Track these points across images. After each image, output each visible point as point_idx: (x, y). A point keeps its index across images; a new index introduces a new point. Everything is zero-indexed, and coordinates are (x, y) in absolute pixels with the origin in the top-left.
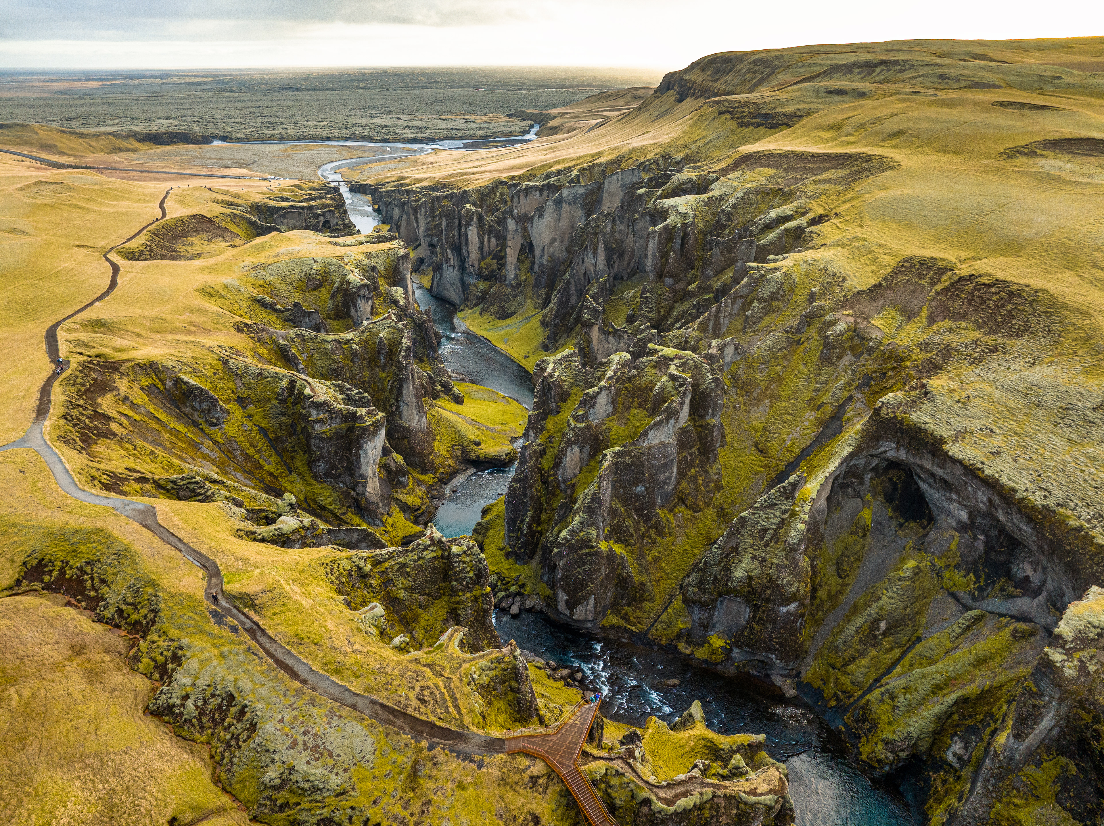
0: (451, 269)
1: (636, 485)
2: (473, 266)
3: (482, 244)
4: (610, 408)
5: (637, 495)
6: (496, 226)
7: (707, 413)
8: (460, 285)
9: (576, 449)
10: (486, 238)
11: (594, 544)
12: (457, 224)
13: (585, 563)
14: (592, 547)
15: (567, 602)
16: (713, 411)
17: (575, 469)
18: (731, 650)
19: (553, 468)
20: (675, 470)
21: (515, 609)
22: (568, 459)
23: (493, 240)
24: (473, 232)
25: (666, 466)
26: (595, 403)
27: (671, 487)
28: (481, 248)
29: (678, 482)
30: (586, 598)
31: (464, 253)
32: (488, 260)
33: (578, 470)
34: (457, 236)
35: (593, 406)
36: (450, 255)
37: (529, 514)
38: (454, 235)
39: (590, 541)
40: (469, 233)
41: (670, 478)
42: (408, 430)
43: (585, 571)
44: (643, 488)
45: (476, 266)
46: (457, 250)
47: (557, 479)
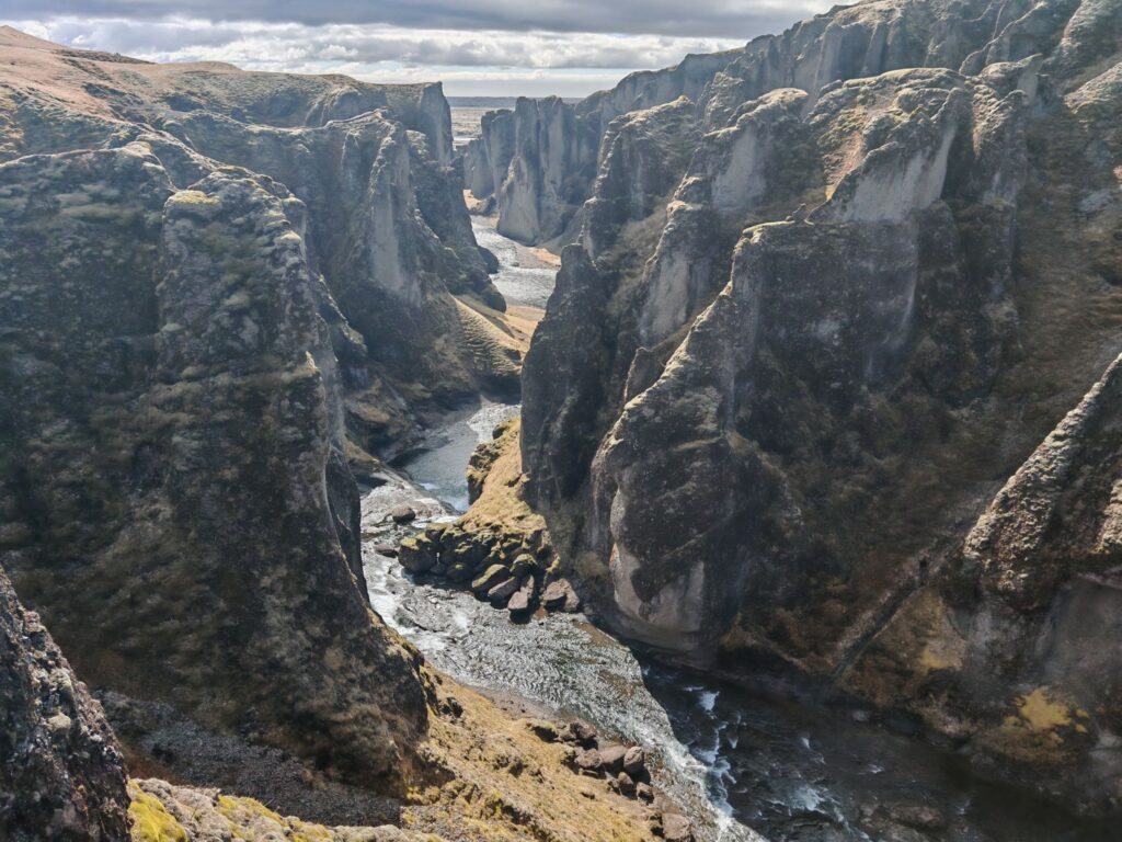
0: (524, 188)
1: (818, 316)
2: (553, 182)
3: (569, 150)
4: (759, 186)
5: (818, 343)
6: (590, 129)
7: (987, 185)
8: (535, 212)
9: (681, 264)
10: (574, 145)
11: (711, 427)
12: (534, 123)
13: (685, 478)
14: (706, 435)
15: (637, 579)
16: (1003, 179)
17: (676, 311)
18: (1091, 740)
19: (629, 312)
20: (911, 299)
21: (520, 600)
22: (663, 287)
23: (585, 149)
24: (556, 133)
25: (893, 282)
26: (727, 162)
27: (898, 342)
28: (567, 158)
29: (913, 338)
30: (682, 568)
31: (543, 164)
32: (577, 175)
33: (681, 316)
34: (534, 141)
35: (722, 167)
36: (524, 169)
37: (568, 400)
38: (529, 141)
39: (701, 420)
40: (551, 133)
41: (899, 314)
42: (382, 295)
43: (684, 498)
44: (835, 326)
45: (559, 183)
46: (533, 160)
47: (637, 335)
